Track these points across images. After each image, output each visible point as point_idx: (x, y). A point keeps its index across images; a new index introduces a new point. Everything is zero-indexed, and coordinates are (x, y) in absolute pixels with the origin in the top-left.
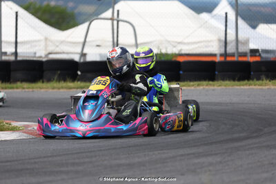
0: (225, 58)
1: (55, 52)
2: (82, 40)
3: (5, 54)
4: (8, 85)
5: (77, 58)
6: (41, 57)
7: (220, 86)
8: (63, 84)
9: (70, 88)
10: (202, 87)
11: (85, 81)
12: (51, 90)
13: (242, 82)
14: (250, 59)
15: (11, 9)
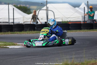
0: (85, 22)
1: (27, 21)
4: (12, 32)
7: (83, 31)
8: (30, 32)
9: (33, 33)
10: (77, 32)
11: (38, 31)
12: (27, 34)
13: (90, 30)
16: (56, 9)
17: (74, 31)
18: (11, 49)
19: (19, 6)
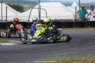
4: (5, 30)
7: (74, 29)
10: (69, 30)
15: (5, 5)
16: (48, 7)
17: (66, 29)
18: (4, 46)
19: (12, 4)
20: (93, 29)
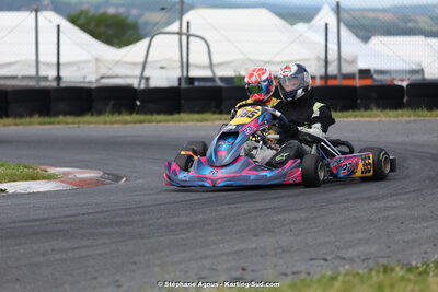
0: (326, 82)
1: (108, 75)
2: (142, 60)
3: (46, 78)
4: (47, 119)
5: (135, 83)
6: (90, 82)
8: (117, 118)
9: (126, 123)
11: (146, 113)
12: (102, 126)
13: (345, 113)
14: (358, 83)
15: (50, 21)
16: (216, 29)
20: (392, 119)
